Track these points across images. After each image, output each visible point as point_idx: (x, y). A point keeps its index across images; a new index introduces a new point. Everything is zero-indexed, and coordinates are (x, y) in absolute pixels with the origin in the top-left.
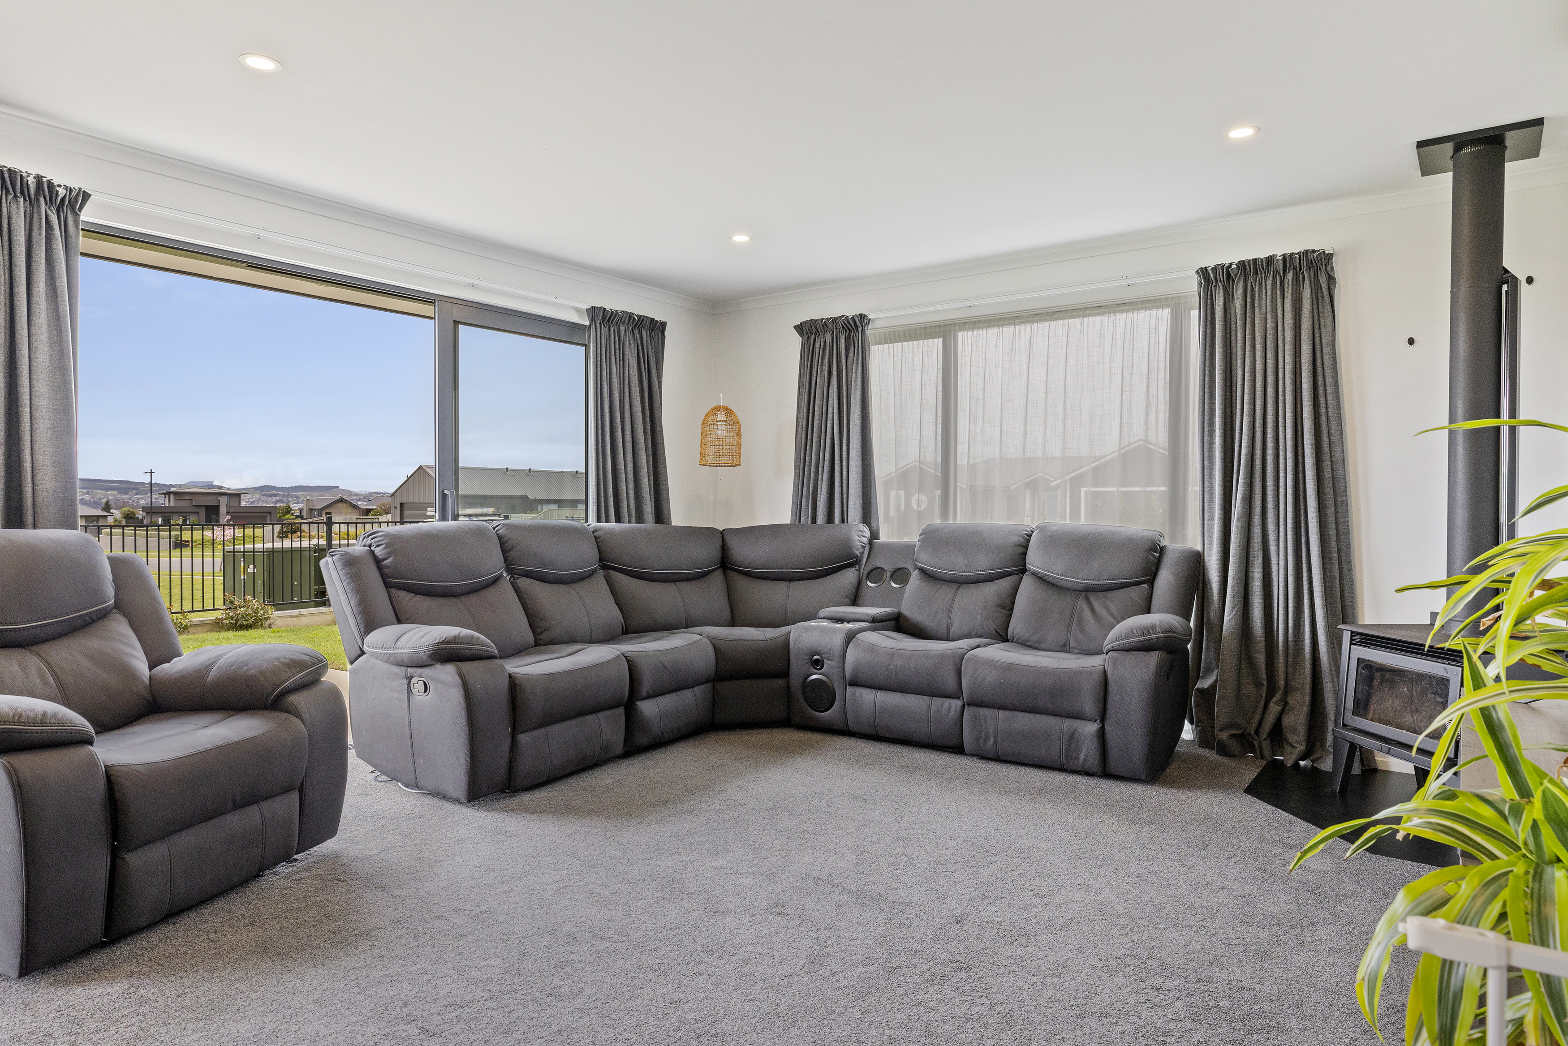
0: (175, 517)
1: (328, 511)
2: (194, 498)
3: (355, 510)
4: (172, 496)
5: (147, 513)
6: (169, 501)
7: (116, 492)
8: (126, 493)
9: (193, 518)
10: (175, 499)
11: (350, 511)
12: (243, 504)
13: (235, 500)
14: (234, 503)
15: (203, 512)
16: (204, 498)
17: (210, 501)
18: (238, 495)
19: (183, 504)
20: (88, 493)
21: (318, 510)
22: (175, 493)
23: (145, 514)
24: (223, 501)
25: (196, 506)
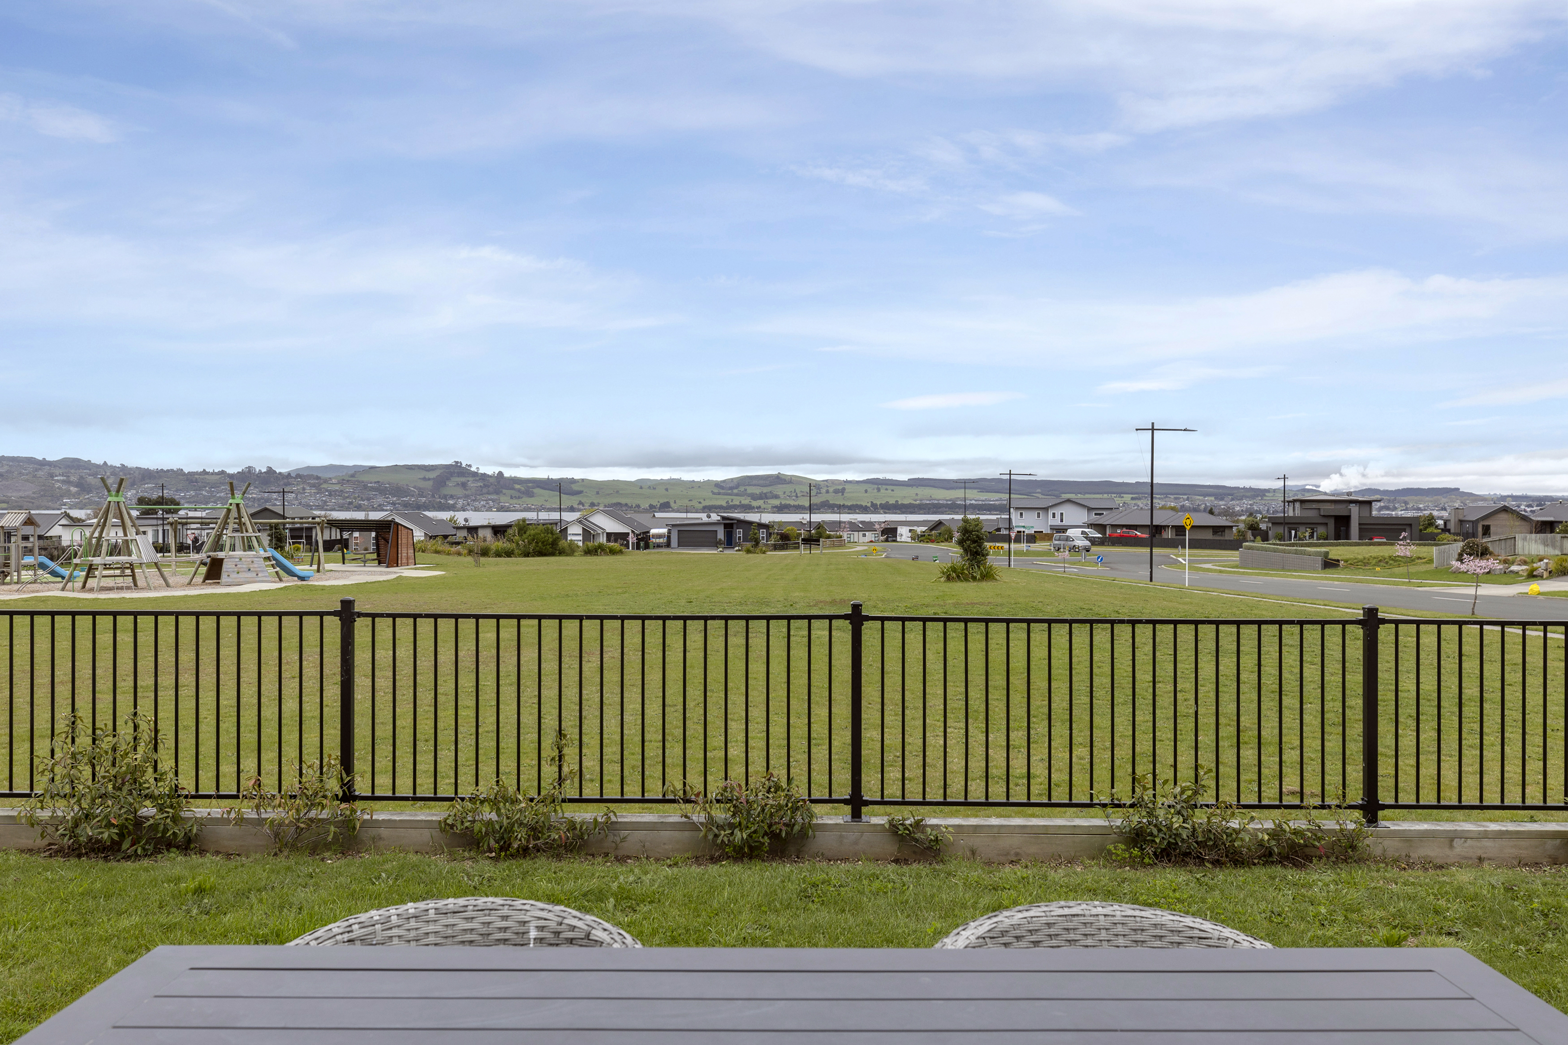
0: (1302, 529)
1: (1486, 523)
2: (1321, 506)
3: (1523, 523)
4: (1297, 505)
5: (1273, 523)
6: (1294, 510)
7: (1213, 498)
8: (1222, 499)
9: (1321, 530)
10: (1302, 509)
11: (1517, 523)
12: (1374, 513)
13: (1366, 508)
14: (1365, 513)
15: (1331, 523)
16: (1332, 506)
17: (1340, 511)
18: (1369, 503)
19: (1311, 514)
20: (1188, 499)
21: (1473, 522)
22: (1302, 502)
23: (1270, 525)
24: (1354, 510)
25: (1324, 516)
